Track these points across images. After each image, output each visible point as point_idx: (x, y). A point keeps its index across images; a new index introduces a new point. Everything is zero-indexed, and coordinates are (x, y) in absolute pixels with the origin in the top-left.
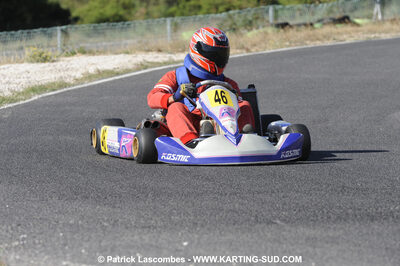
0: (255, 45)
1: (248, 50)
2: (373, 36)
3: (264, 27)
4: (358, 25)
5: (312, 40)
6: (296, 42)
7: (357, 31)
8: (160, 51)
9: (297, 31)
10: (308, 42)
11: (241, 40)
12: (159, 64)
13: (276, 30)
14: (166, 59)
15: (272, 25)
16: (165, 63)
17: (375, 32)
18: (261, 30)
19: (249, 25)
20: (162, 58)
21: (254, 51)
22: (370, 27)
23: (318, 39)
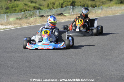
0: (33, 23)
1: (30, 25)
2: (70, 19)
3: (35, 17)
4: (65, 16)
6: (46, 22)
7: (65, 18)
8: (2, 25)
9: (46, 18)
11: (28, 21)
12: (2, 29)
13: (40, 18)
14: (4, 28)
15: (38, 16)
18: (35, 18)
19: (31, 16)
21: (32, 25)
22: (69, 17)
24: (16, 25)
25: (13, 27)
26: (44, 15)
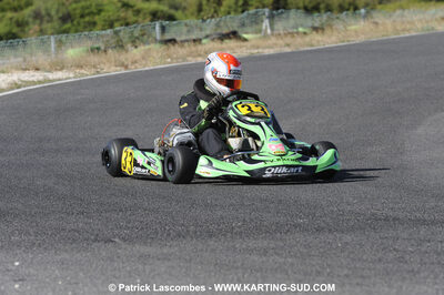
0: (135, 62)
1: (126, 67)
2: (256, 51)
4: (246, 40)
5: (194, 57)
6: (177, 58)
7: (242, 47)
8: (37, 69)
9: (182, 46)
10: (190, 58)
11: (123, 57)
12: (34, 83)
14: (41, 78)
16: (40, 82)
17: (258, 48)
19: (135, 42)
20: (38, 76)
21: (132, 69)
22: (253, 42)
23: (200, 55)
24: (83, 71)
25: (72, 75)
26: (178, 39)
